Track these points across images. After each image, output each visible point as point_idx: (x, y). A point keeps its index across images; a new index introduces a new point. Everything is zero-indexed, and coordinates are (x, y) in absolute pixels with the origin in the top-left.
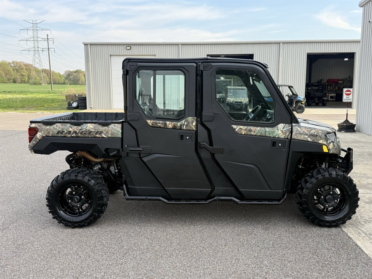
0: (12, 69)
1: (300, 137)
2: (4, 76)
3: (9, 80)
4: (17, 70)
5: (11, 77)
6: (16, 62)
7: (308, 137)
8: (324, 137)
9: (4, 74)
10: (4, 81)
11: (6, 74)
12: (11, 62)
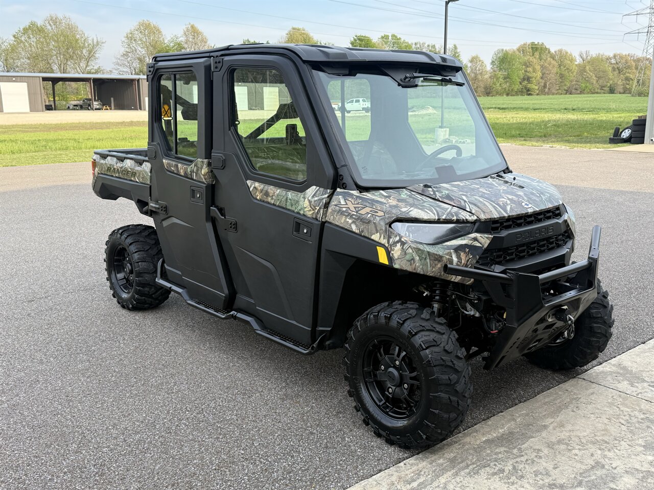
0: (610, 68)
1: (339, 219)
2: (595, 82)
3: (603, 88)
4: (619, 70)
5: (608, 82)
6: (619, 55)
7: (353, 222)
8: (384, 228)
9: (595, 78)
10: (594, 90)
11: (599, 78)
12: (612, 55)
